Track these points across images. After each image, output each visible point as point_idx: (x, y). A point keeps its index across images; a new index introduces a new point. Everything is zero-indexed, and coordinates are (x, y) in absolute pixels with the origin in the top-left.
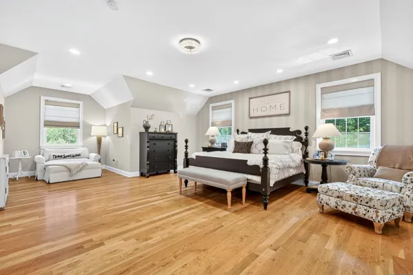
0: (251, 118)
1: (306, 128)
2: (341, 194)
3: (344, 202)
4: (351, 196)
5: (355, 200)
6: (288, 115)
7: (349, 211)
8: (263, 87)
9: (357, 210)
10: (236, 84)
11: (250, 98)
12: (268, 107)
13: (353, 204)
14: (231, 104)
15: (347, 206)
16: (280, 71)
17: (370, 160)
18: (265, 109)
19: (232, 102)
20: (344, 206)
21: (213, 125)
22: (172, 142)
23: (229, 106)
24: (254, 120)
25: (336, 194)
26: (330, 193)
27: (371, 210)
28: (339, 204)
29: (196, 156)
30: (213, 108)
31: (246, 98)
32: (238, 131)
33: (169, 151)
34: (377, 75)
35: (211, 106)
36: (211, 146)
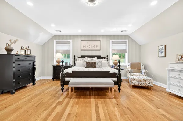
0: (82, 50)
1: (107, 56)
2: (140, 80)
3: (141, 82)
4: (144, 80)
5: (145, 81)
6: (100, 50)
7: (143, 85)
8: (88, 36)
9: (146, 84)
10: (79, 32)
11: (82, 41)
12: (91, 46)
13: (144, 83)
14: (70, 42)
15: (142, 83)
16: (102, 31)
17: (128, 67)
18: (89, 47)
19: (71, 41)
20: (141, 84)
21: (57, 52)
22: (32, 63)
23: (69, 43)
25: (138, 80)
26: (136, 80)
27: (150, 83)
28: (139, 83)
29: (72, 71)
30: (57, 43)
31: (79, 40)
32: (75, 56)
33: (30, 69)
34: (127, 41)
35: (55, 41)
36: (59, 64)
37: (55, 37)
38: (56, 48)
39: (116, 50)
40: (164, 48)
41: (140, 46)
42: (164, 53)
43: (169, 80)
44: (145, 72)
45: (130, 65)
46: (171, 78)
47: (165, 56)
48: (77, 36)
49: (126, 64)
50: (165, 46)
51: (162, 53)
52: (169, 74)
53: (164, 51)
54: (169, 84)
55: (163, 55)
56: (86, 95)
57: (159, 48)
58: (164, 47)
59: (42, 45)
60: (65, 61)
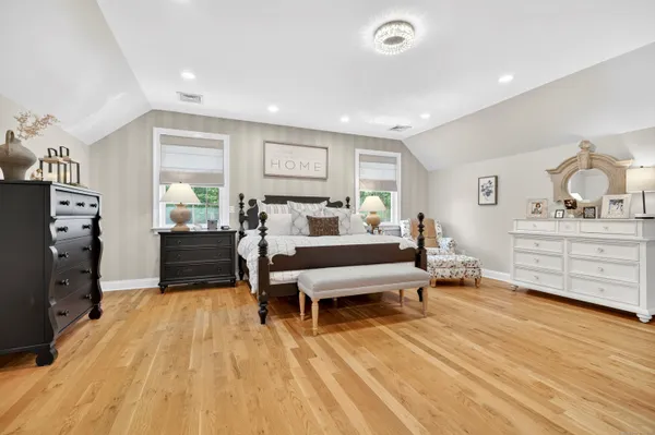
0: (266, 176)
1: (348, 200)
2: (454, 264)
3: (456, 270)
4: (462, 263)
5: (465, 265)
6: (324, 179)
8: (289, 129)
9: (467, 273)
10: (273, 111)
11: (266, 142)
12: (297, 164)
13: (464, 270)
14: (222, 141)
15: (460, 272)
16: (345, 119)
18: (290, 165)
19: (226, 138)
20: (457, 273)
22: (89, 222)
23: (219, 145)
24: (271, 181)
25: (451, 264)
26: (444, 265)
28: (453, 272)
29: (296, 249)
30: (166, 140)
31: (257, 139)
32: (242, 197)
33: (85, 249)
34: (399, 155)
35: (158, 132)
36: (181, 228)
37: (157, 116)
38: (162, 159)
39: (371, 181)
40: (493, 184)
41: (426, 171)
42: (493, 195)
43: (515, 259)
44: (453, 245)
45: (408, 226)
46: (518, 255)
47: (496, 203)
48: (251, 125)
49: (397, 224)
50: (496, 177)
51: (488, 194)
52: (515, 244)
53: (493, 189)
54: (516, 267)
55: (491, 199)
56: (341, 320)
57: (483, 182)
58: (493, 180)
59: (91, 146)
60: (196, 214)
